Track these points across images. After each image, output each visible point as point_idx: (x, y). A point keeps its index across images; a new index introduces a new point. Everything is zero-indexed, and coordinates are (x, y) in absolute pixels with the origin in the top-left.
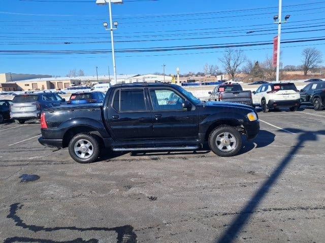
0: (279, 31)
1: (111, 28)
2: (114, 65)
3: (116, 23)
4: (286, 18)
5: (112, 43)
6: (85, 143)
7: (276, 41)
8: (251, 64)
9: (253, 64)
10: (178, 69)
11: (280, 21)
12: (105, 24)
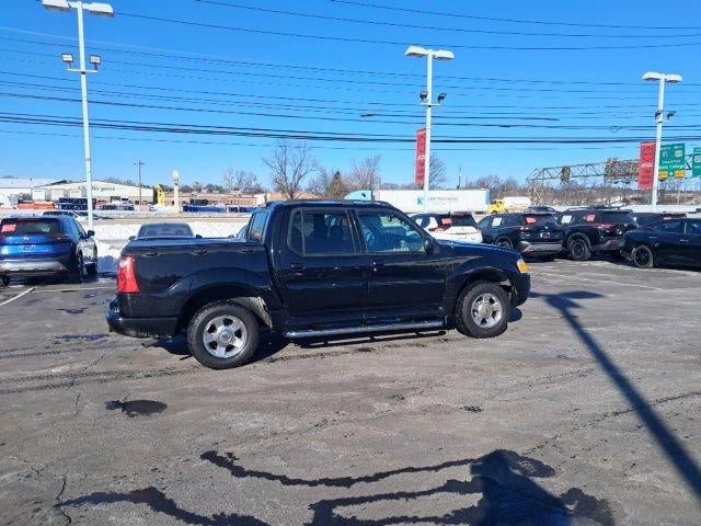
0: (429, 120)
1: (83, 69)
2: (88, 156)
3: (94, 59)
4: (440, 98)
5: (85, 103)
6: (227, 322)
7: (423, 137)
8: (325, 176)
9: (330, 176)
10: (176, 174)
11: (429, 103)
12: (68, 58)
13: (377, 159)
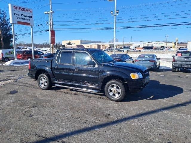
5: (115, 23)
6: (44, 79)
10: (177, 39)
12: (112, 12)
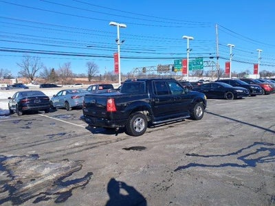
0: (119, 50)
11: (119, 43)
13: (69, 64)
